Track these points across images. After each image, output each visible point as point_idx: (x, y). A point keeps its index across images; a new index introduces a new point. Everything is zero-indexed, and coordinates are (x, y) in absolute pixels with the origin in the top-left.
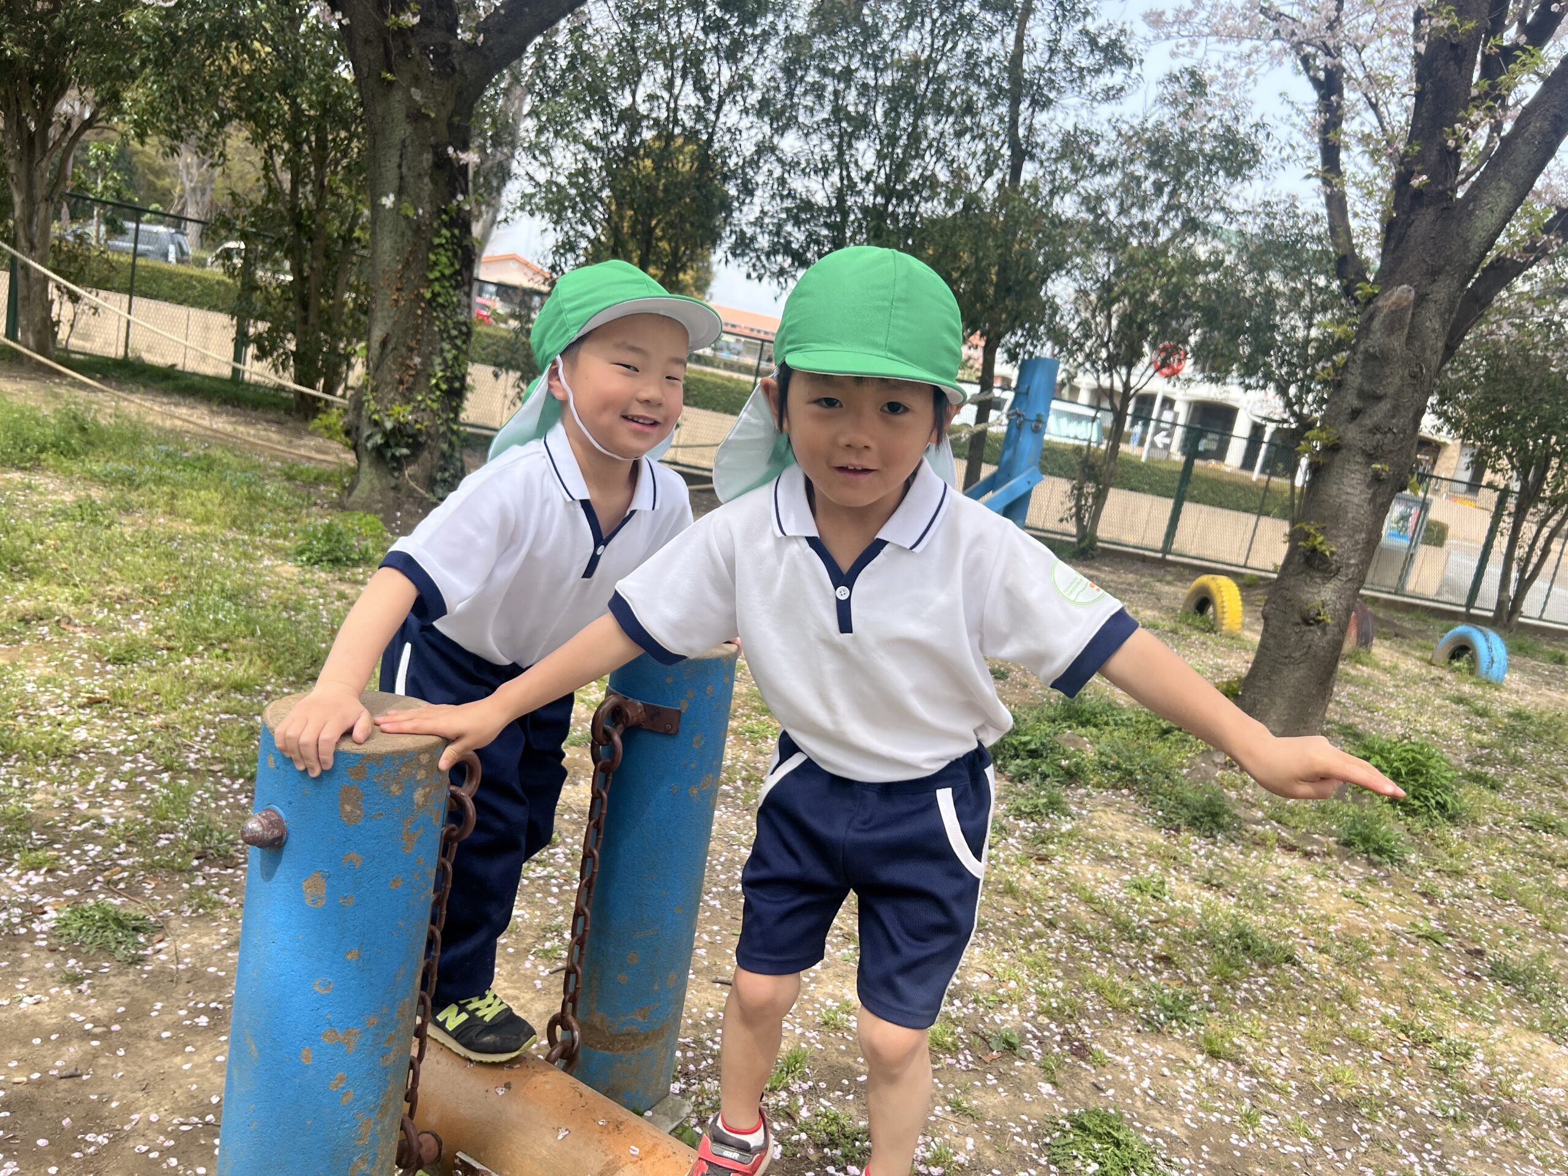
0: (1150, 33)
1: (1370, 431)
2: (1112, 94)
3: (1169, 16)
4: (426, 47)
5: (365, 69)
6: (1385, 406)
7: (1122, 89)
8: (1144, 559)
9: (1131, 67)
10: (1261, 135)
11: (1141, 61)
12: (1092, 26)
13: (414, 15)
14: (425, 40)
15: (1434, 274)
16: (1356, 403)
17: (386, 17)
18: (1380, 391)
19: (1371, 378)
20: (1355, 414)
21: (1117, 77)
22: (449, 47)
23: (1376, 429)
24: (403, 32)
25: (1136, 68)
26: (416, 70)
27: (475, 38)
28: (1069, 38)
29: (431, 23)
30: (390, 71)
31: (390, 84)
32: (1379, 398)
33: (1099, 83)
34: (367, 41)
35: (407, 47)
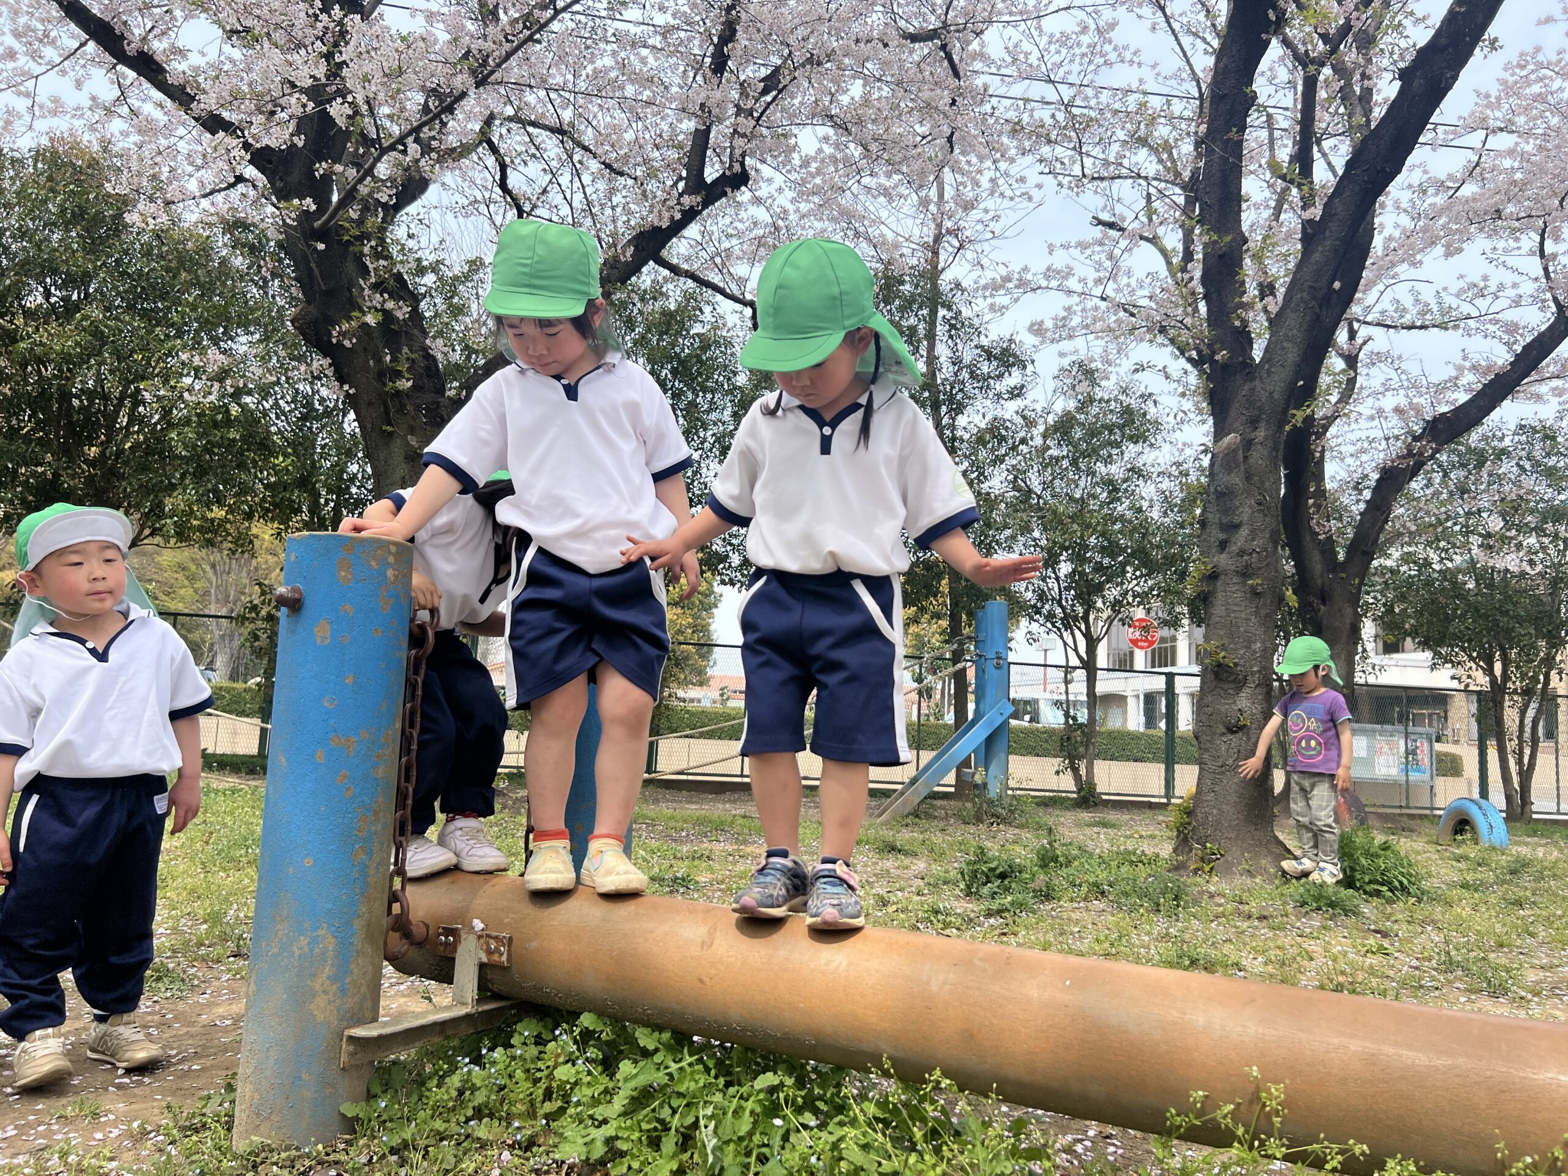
0: (1036, 340)
1: (1238, 555)
2: (1016, 393)
3: (1049, 324)
4: (419, 406)
5: (369, 426)
6: (1244, 532)
7: (1023, 386)
8: (1151, 806)
9: (1025, 367)
10: (1150, 403)
11: (1033, 362)
12: (985, 342)
13: (408, 380)
14: (418, 401)
15: (1254, 423)
16: (1222, 536)
17: (385, 385)
18: (1236, 520)
19: (1225, 511)
20: (1223, 545)
21: (1014, 378)
22: (438, 403)
23: (1242, 553)
24: (398, 393)
25: (1030, 368)
26: (411, 422)
27: (459, 394)
28: (968, 355)
29: (422, 388)
30: (390, 424)
31: (391, 434)
32: (1237, 527)
33: (1003, 386)
34: (370, 404)
35: (403, 406)
